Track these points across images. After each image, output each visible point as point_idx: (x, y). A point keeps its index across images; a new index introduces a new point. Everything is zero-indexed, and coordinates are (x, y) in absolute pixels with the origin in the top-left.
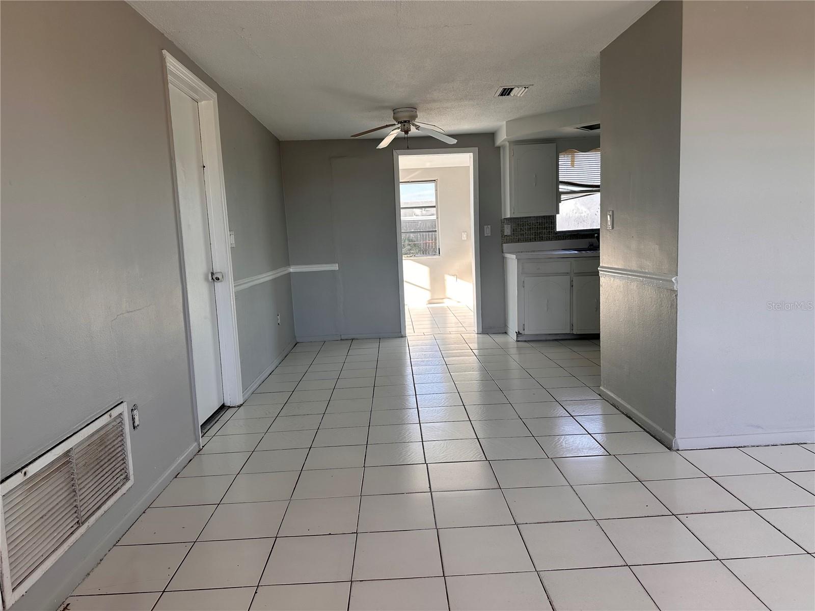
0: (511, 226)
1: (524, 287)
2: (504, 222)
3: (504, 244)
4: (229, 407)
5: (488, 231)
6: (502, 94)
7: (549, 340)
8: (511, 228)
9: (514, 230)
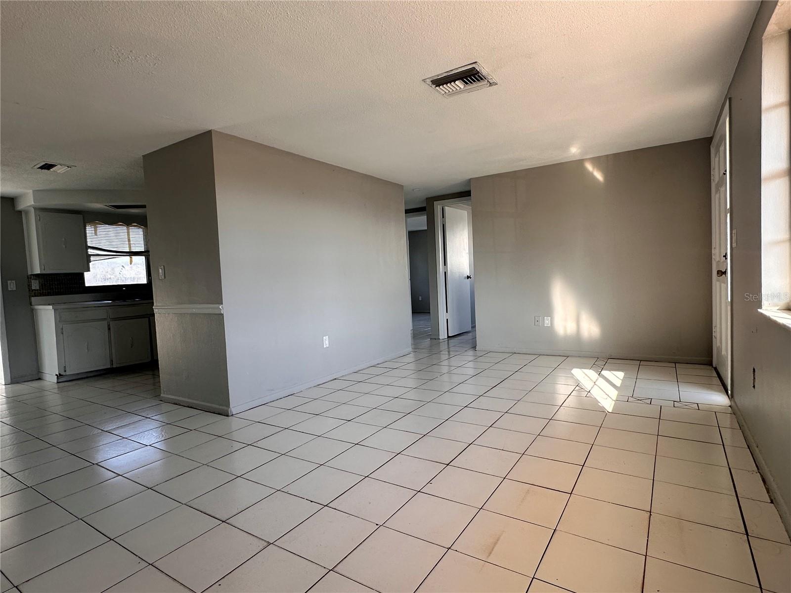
0: (39, 282)
1: (63, 333)
2: (31, 278)
3: (32, 298)
5: (12, 286)
6: (42, 168)
7: (91, 377)
8: (39, 283)
9: (42, 286)
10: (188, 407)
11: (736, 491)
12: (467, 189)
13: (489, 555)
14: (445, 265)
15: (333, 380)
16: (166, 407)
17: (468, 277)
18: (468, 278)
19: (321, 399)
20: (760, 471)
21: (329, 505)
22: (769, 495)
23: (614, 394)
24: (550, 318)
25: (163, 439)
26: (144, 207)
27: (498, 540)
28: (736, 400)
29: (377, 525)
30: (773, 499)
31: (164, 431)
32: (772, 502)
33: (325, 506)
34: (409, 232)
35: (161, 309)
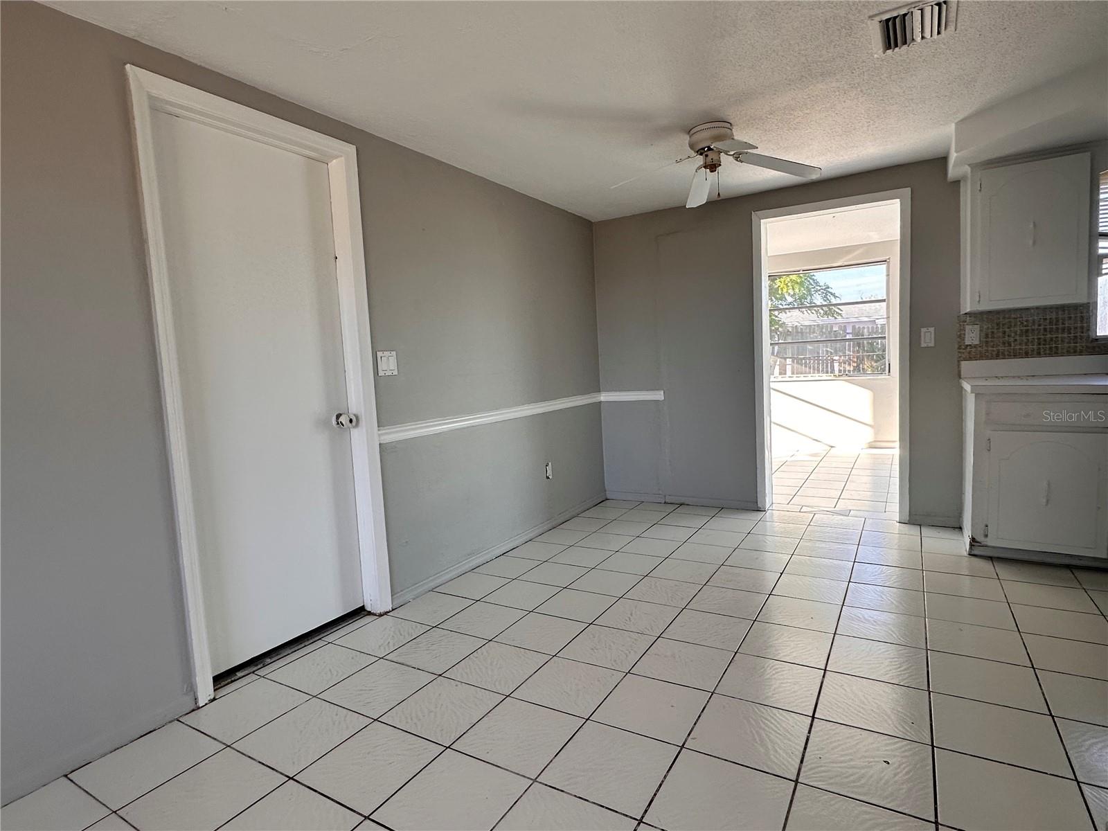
0: (981, 328)
2: (966, 321)
3: (963, 363)
4: (370, 613)
5: (928, 337)
8: (981, 331)
9: (987, 336)
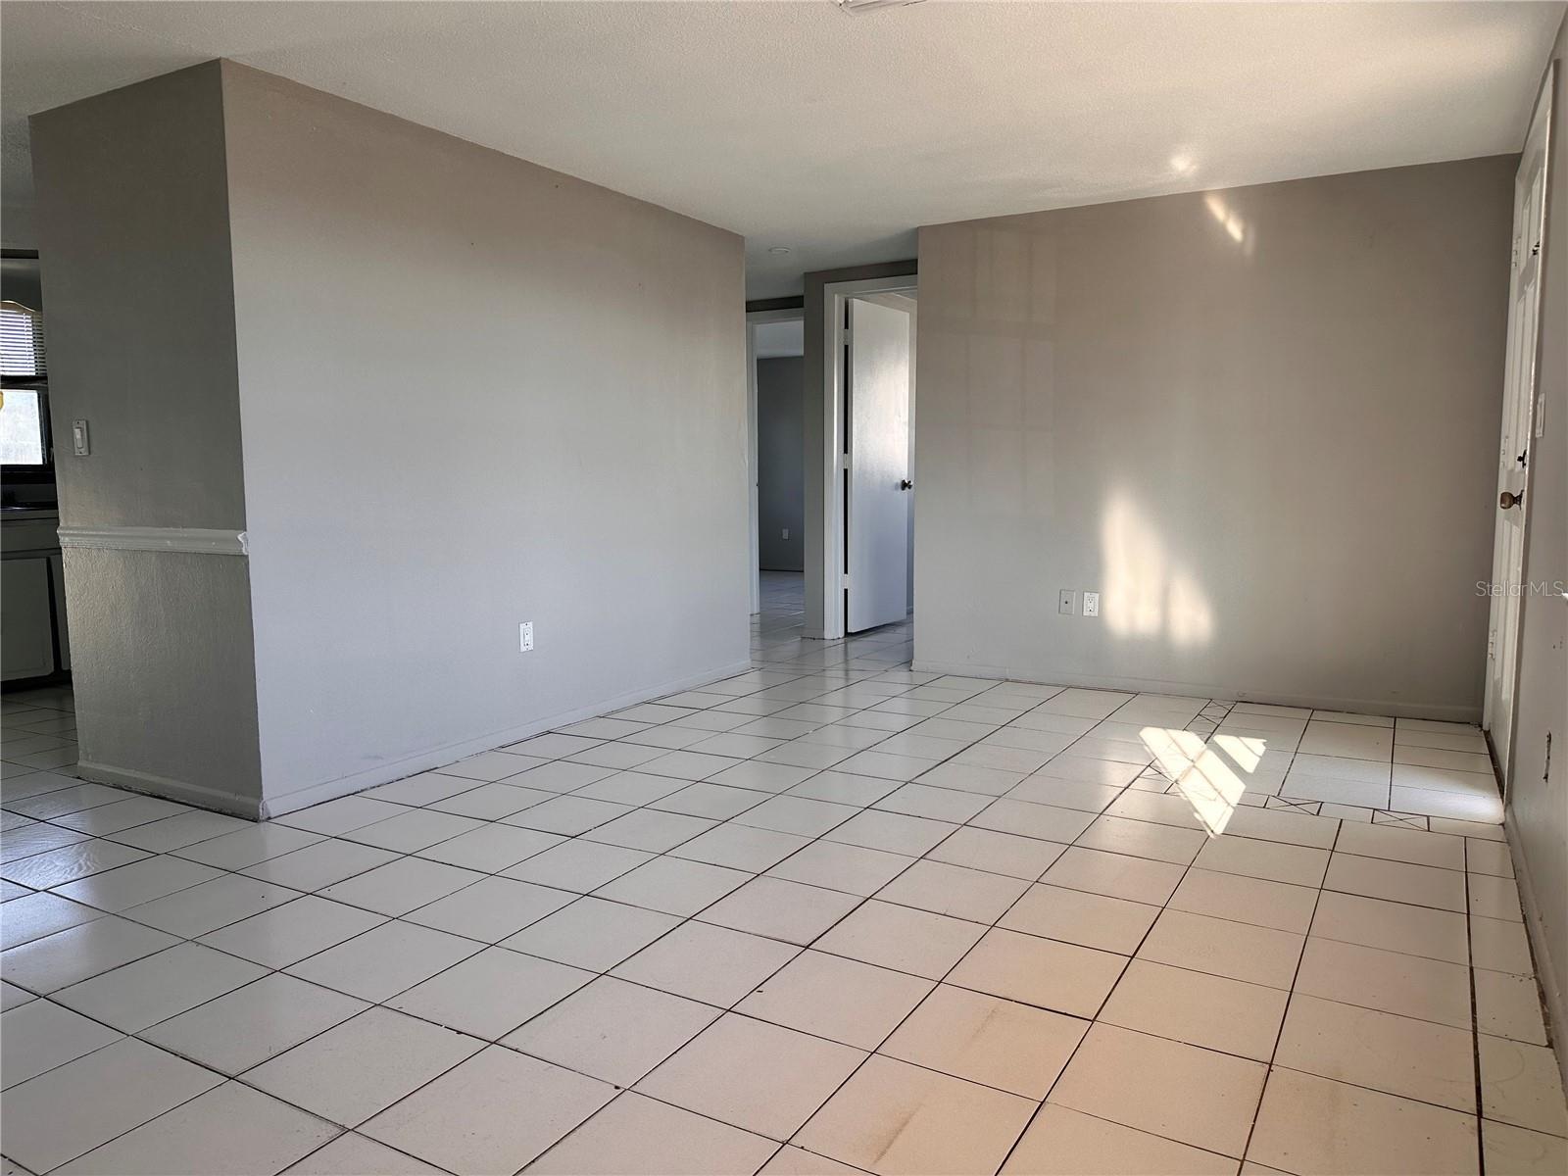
10: (150, 796)
11: (1474, 1020)
12: (910, 255)
13: (879, 1159)
14: (846, 451)
15: (543, 734)
16: (88, 793)
17: (905, 485)
18: (903, 489)
19: (507, 781)
20: (1539, 975)
21: (502, 1042)
22: (1546, 1030)
23: (1235, 789)
24: (1098, 595)
25: (82, 875)
26: (33, 255)
27: (905, 1124)
28: (1515, 810)
29: (617, 1088)
30: (1554, 1038)
31: (85, 855)
32: (1550, 1045)
33: (492, 1043)
34: (759, 361)
35: (83, 535)
